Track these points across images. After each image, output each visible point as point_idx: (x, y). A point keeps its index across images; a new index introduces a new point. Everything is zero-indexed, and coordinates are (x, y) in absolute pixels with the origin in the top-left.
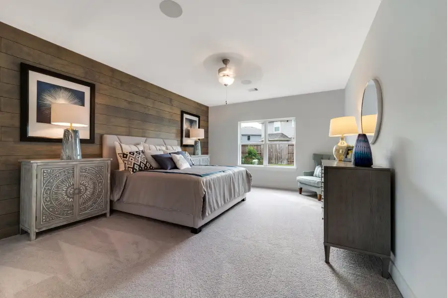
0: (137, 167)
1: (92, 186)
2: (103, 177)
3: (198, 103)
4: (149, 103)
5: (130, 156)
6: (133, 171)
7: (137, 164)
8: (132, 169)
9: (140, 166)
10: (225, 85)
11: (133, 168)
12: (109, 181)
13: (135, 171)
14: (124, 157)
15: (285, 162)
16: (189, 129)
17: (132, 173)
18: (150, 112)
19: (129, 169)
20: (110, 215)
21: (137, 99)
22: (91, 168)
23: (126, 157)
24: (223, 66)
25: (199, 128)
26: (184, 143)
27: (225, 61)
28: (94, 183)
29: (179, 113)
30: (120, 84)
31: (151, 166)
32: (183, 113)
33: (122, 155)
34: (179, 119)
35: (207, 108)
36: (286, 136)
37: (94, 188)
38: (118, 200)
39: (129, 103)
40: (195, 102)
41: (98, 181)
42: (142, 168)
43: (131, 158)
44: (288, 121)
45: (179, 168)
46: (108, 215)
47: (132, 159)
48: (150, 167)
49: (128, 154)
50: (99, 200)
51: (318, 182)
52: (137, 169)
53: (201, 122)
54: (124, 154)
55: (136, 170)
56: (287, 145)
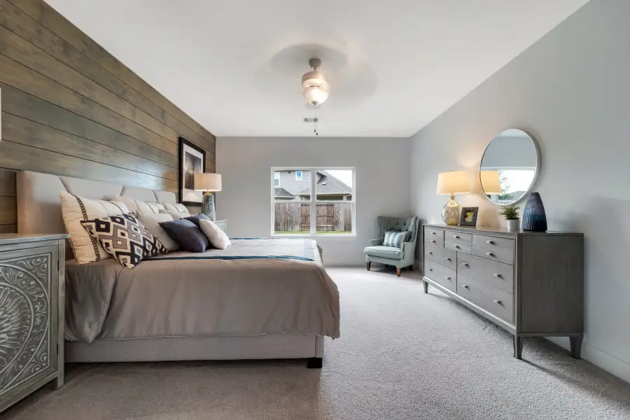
0: (139, 252)
1: (15, 318)
2: (46, 285)
3: (202, 128)
4: (125, 111)
5: (116, 228)
6: (132, 262)
7: (137, 245)
8: (128, 258)
9: (144, 248)
10: (315, 103)
11: (132, 255)
12: (62, 294)
13: (136, 260)
14: (99, 229)
15: (298, 228)
16: (191, 172)
17: (130, 265)
18: (128, 130)
19: (121, 257)
20: (65, 382)
21: (100, 95)
22: (15, 263)
23: (107, 229)
24: (310, 69)
25: (204, 172)
26: (185, 199)
27: (314, 62)
28: (21, 307)
29: (176, 141)
30: (62, 49)
31: (163, 247)
32: (181, 141)
33: (93, 225)
34: (175, 153)
35: (214, 138)
36: (287, 193)
37: (23, 319)
38: (98, 337)
39: (84, 100)
40: (198, 125)
41: (32, 297)
42: (147, 252)
43: (119, 231)
44: (290, 172)
45: (219, 246)
46: (60, 382)
47: (123, 234)
48: (161, 250)
49: (109, 220)
50: (36, 351)
51: (399, 253)
52: (141, 255)
53: (206, 161)
54: (98, 222)
55: (138, 257)
56: (300, 205)
